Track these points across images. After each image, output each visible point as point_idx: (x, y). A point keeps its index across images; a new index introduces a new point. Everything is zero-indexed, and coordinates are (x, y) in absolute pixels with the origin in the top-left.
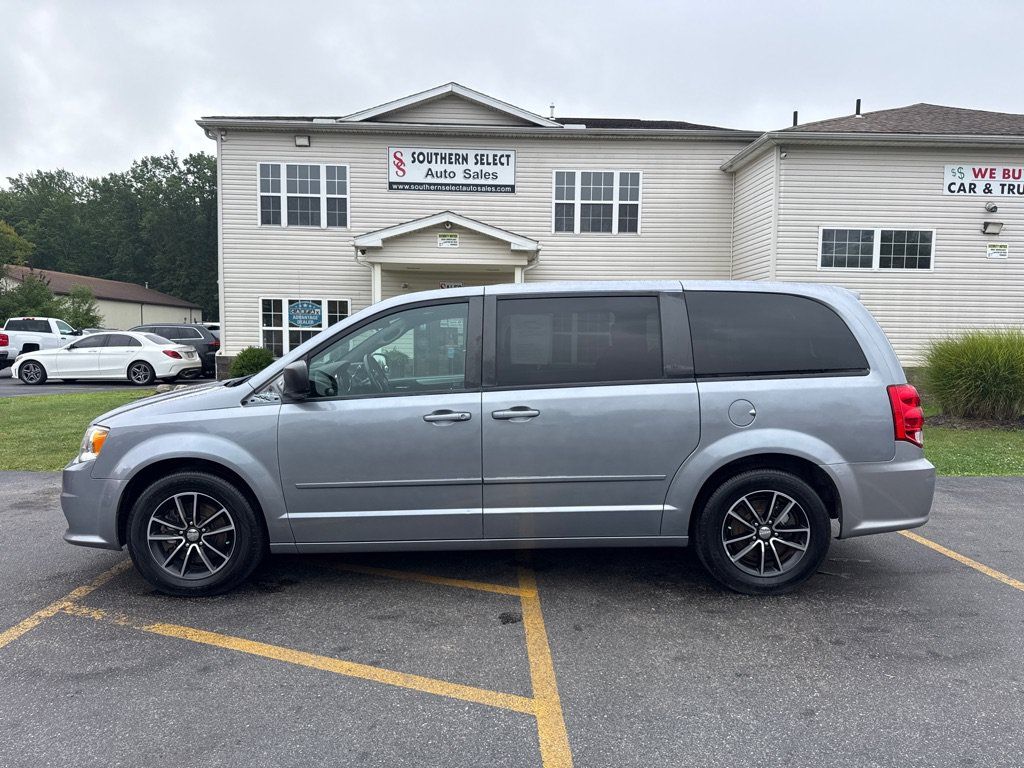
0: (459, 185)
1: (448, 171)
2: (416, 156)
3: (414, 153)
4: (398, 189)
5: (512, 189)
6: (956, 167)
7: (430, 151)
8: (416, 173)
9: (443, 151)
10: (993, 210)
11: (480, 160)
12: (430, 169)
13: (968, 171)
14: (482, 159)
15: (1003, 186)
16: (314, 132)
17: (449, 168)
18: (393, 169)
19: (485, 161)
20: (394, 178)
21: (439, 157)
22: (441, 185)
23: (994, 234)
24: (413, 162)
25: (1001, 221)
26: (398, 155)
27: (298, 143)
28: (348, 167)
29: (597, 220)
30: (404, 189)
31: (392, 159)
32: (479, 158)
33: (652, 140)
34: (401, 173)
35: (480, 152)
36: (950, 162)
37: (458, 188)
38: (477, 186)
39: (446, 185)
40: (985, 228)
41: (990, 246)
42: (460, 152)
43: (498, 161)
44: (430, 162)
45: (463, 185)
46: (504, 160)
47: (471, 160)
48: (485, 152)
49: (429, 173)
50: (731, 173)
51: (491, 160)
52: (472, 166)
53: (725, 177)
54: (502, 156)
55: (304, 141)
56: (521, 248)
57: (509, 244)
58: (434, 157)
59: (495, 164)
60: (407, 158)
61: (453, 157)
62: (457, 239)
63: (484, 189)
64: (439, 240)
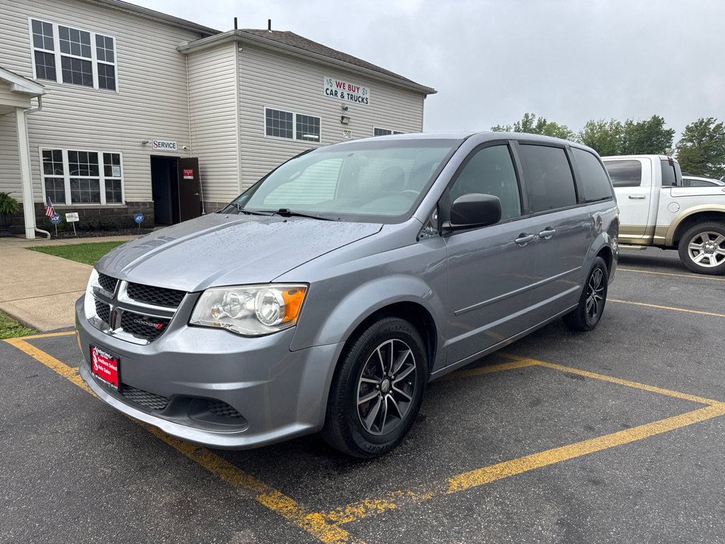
6: (329, 79)
10: (346, 109)
13: (334, 81)
15: (348, 94)
23: (347, 124)
25: (349, 117)
29: (77, 74)
33: (121, 11)
36: (328, 76)
40: (342, 119)
41: (345, 131)
50: (185, 55)
53: (178, 56)
56: (25, 90)
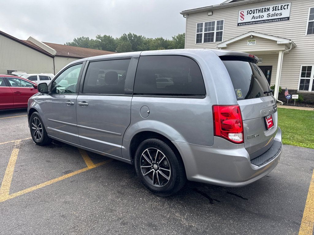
0: (265, 20)
1: (261, 16)
2: (249, 12)
3: (248, 11)
4: (241, 25)
5: (288, 18)
7: (254, 9)
8: (248, 18)
9: (260, 8)
11: (275, 9)
12: (254, 16)
14: (276, 8)
16: (214, 10)
17: (261, 14)
18: (240, 18)
19: (277, 9)
20: (240, 22)
21: (258, 11)
22: (257, 21)
24: (247, 14)
26: (242, 13)
27: (209, 14)
28: (224, 20)
30: (243, 25)
31: (240, 14)
32: (274, 8)
34: (242, 19)
35: (275, 6)
37: (264, 21)
38: (272, 19)
39: (259, 21)
42: (266, 7)
43: (283, 8)
44: (254, 13)
45: (266, 20)
46: (286, 7)
47: (271, 9)
48: (277, 6)
49: (253, 17)
51: (280, 8)
52: (271, 12)
54: (285, 5)
55: (211, 13)
56: (281, 43)
57: (276, 41)
58: (256, 11)
59: (281, 9)
60: (245, 13)
61: (264, 10)
62: (255, 42)
63: (275, 20)
64: (248, 43)
